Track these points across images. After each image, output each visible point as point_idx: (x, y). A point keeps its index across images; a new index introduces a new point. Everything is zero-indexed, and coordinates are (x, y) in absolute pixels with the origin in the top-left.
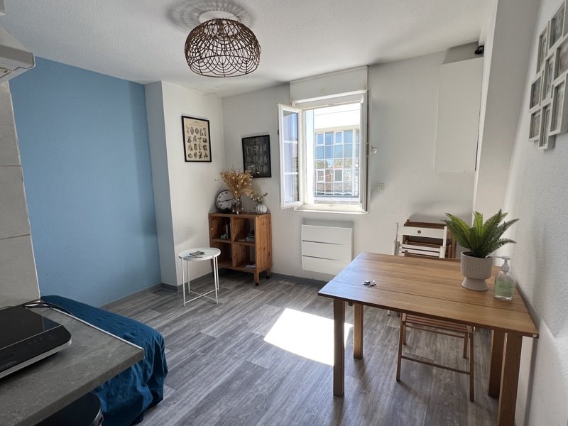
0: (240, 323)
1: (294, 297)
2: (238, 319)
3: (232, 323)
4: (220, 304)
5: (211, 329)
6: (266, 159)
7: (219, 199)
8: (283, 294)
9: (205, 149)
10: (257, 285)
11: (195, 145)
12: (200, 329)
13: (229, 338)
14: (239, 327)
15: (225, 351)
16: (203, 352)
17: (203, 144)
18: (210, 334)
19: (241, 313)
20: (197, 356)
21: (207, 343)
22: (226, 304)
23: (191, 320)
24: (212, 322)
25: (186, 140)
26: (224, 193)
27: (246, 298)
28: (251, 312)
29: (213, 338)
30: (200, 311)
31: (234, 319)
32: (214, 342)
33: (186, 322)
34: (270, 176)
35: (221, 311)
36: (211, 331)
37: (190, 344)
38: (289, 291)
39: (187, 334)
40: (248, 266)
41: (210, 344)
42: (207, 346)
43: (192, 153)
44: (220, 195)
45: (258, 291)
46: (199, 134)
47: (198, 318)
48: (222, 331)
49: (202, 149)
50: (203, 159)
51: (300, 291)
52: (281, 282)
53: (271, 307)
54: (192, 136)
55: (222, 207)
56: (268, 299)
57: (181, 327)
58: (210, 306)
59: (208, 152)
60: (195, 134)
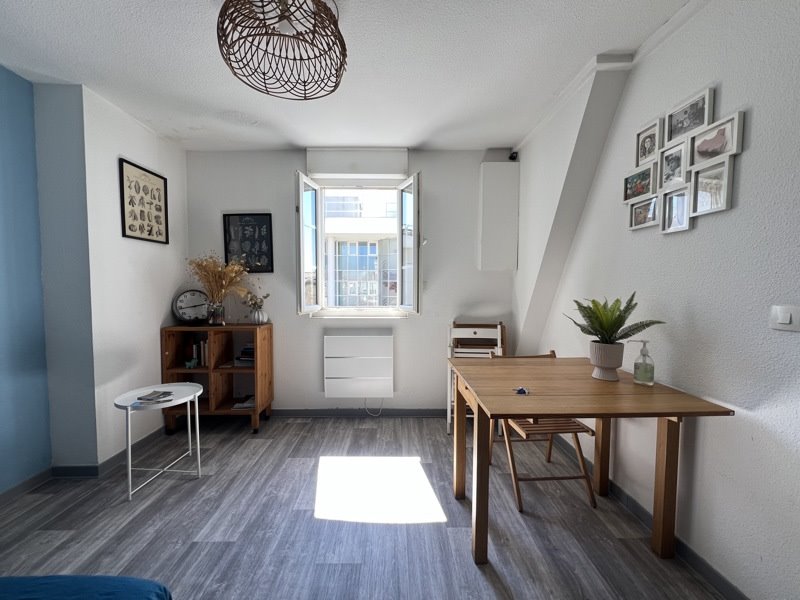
0: (263, 499)
1: (323, 438)
2: (256, 495)
3: (249, 506)
4: (207, 478)
5: (215, 528)
6: (264, 247)
7: (179, 304)
8: (304, 438)
9: (157, 222)
10: (256, 432)
11: (142, 212)
12: (189, 537)
13: (260, 534)
14: (266, 507)
15: (267, 560)
16: (221, 580)
17: (155, 213)
18: (218, 537)
19: (254, 483)
20: (213, 593)
21: (220, 558)
22: (218, 474)
23: (159, 525)
24: (209, 514)
25: (127, 201)
26: (188, 294)
27: (249, 456)
28: (270, 476)
29: (228, 545)
30: (171, 501)
31: (248, 496)
32: (235, 550)
33: (150, 532)
34: (272, 271)
35: (214, 489)
36: (214, 531)
37: (184, 575)
38: (311, 430)
39: (164, 556)
40: (237, 405)
41: (228, 557)
42: (223, 564)
43: (137, 223)
44: (182, 298)
45: (262, 440)
46: (149, 196)
47: (174, 515)
48: (237, 525)
49: (154, 221)
50: (154, 238)
51: (325, 428)
52: (290, 421)
53: (299, 461)
54: (137, 198)
55: (186, 317)
56: (286, 451)
57: (142, 545)
58: (188, 486)
59: (162, 228)
60: (142, 193)
